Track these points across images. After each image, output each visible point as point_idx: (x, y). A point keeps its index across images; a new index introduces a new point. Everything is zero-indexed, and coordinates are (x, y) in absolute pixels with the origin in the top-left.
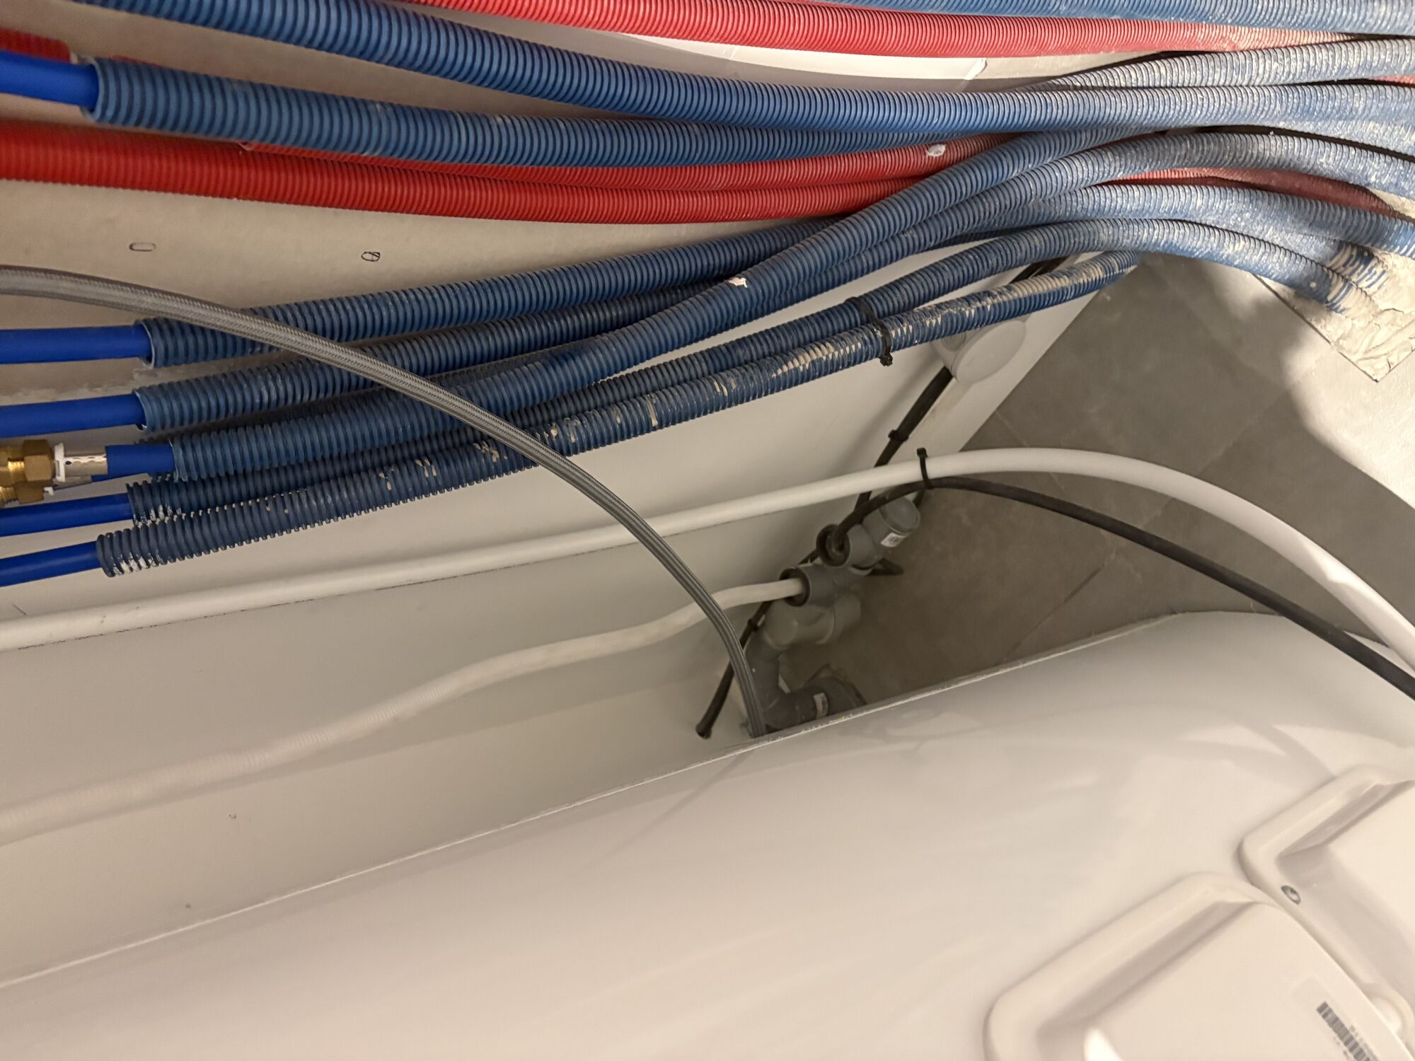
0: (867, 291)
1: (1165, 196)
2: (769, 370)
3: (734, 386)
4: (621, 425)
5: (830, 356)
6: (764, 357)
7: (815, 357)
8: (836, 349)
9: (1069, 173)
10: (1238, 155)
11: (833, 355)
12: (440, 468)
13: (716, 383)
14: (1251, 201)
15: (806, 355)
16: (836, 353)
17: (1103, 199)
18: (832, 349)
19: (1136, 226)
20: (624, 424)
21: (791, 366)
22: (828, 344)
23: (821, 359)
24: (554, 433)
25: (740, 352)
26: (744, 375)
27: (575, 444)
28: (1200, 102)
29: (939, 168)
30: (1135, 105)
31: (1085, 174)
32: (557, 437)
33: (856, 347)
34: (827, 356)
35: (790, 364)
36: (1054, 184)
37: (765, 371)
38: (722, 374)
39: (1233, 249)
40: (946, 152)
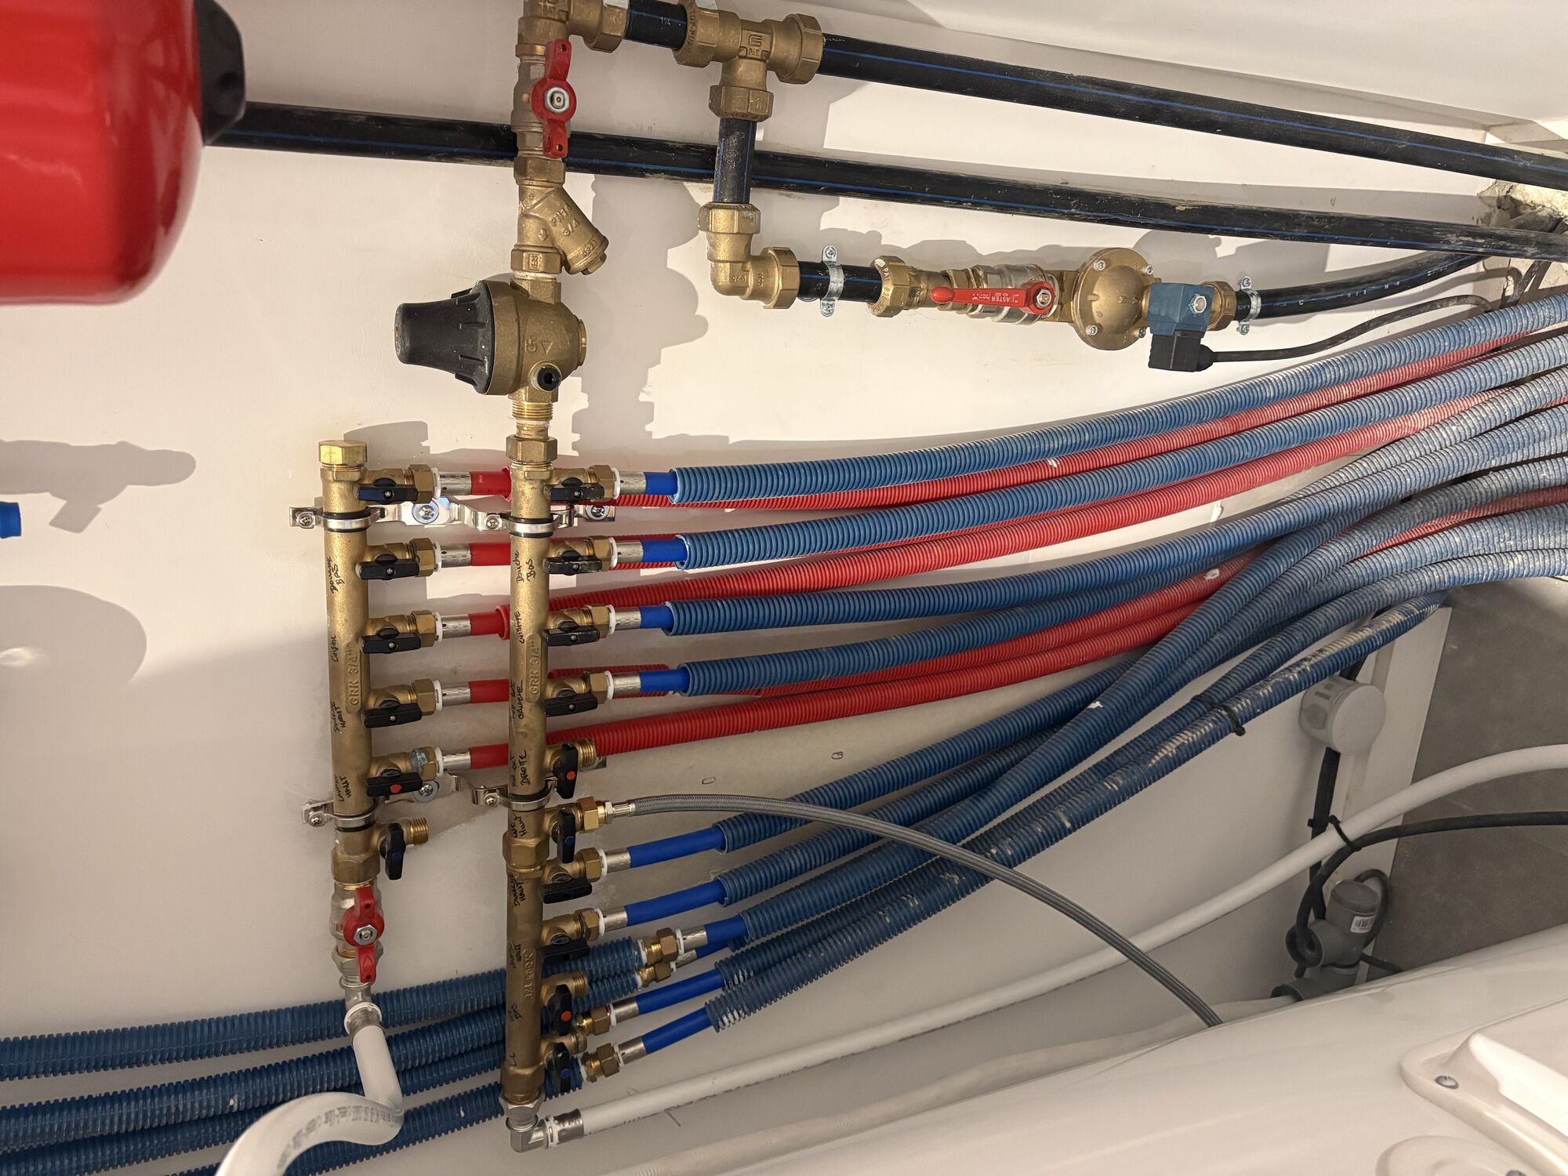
0: (1205, 688)
1: (1424, 545)
2: (1145, 763)
3: (1121, 782)
4: (1042, 833)
5: (1190, 739)
6: (1139, 756)
7: (1178, 743)
8: (1193, 733)
9: (1329, 555)
10: (1468, 497)
11: (1192, 738)
12: (919, 898)
13: (1106, 784)
14: (1502, 524)
15: (1170, 744)
16: (1194, 736)
17: (1372, 565)
18: (1190, 734)
19: (1414, 575)
20: (1045, 832)
21: (1161, 755)
22: (1186, 732)
23: (1183, 743)
24: (994, 851)
25: (1120, 759)
26: (1126, 772)
27: (1012, 856)
28: (1405, 473)
29: (1219, 585)
30: (1351, 493)
31: (1343, 551)
32: (997, 853)
33: (1209, 727)
34: (1188, 740)
35: (1160, 753)
36: (1320, 566)
37: (1142, 765)
38: (1110, 776)
39: (1512, 564)
40: (1220, 573)
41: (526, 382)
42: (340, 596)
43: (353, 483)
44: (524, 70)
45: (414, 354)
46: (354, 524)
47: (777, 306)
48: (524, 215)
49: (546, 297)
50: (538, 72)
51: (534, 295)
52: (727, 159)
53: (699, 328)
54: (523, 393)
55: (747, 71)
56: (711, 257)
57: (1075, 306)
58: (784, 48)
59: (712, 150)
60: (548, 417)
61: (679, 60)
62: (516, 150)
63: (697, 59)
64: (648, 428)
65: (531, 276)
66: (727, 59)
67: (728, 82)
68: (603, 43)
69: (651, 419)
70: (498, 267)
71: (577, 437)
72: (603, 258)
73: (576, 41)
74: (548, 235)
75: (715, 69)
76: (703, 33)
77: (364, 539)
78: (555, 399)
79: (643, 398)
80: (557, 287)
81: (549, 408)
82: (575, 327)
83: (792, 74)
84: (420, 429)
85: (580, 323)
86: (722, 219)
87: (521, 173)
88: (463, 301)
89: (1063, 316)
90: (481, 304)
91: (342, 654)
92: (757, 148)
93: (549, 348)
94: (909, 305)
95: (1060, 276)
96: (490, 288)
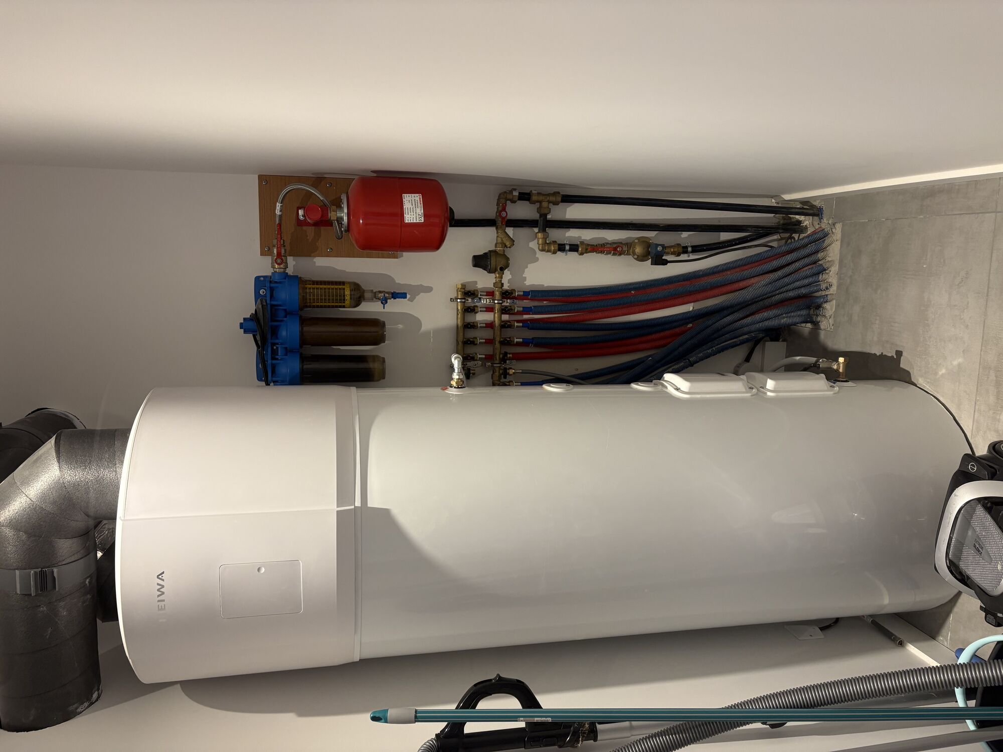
29: (691, 328)
40: (692, 325)
41: (497, 270)
42: (459, 316)
43: (463, 292)
44: (498, 208)
45: (475, 265)
46: (463, 300)
47: (553, 254)
48: (497, 237)
49: (502, 253)
50: (500, 209)
51: (499, 253)
52: (541, 223)
53: (537, 260)
54: (497, 273)
55: (545, 204)
56: (538, 244)
57: (631, 251)
58: (552, 199)
59: (538, 220)
60: (502, 278)
61: (530, 203)
62: (496, 224)
63: (534, 203)
64: (525, 283)
65: (499, 249)
66: (540, 202)
67: (540, 207)
68: (513, 202)
69: (525, 281)
70: (493, 248)
71: (509, 285)
72: (514, 244)
73: (508, 202)
74: (502, 240)
75: (538, 205)
76: (534, 198)
77: (464, 305)
78: (503, 274)
79: (524, 276)
80: (504, 251)
81: (502, 276)
82: (508, 259)
83: (556, 203)
84: (476, 283)
85: (508, 258)
86: (540, 235)
87: (497, 228)
88: (485, 254)
89: (628, 254)
90: (489, 255)
91: (459, 329)
92: (548, 219)
93: (502, 263)
94: (587, 253)
95: (627, 244)
96: (490, 251)
